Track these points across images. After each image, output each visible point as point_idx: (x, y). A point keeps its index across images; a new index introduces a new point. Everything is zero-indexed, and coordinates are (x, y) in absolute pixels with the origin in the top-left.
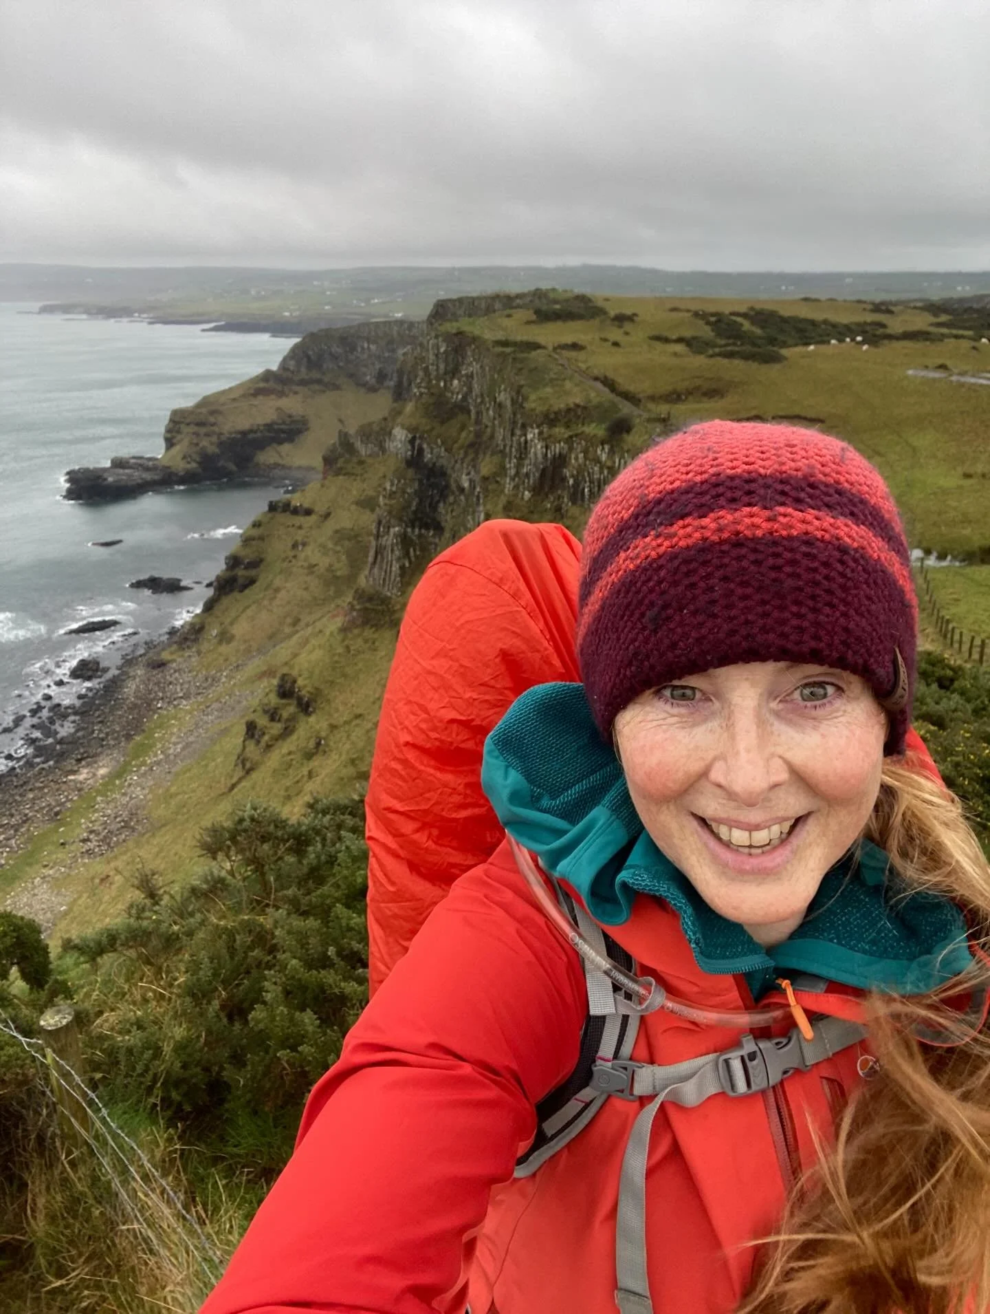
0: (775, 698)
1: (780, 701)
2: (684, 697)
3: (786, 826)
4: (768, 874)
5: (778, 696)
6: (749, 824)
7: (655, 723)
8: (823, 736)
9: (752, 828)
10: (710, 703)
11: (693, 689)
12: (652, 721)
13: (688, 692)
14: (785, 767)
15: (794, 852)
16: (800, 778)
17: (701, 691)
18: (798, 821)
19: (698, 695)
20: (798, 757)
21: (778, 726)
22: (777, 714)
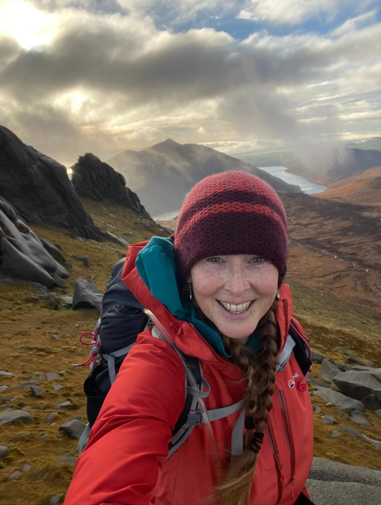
0: (246, 262)
1: (248, 263)
2: (216, 261)
3: (248, 303)
4: (241, 320)
5: (247, 261)
6: (236, 303)
7: (207, 270)
8: (261, 274)
9: (237, 304)
10: (225, 263)
11: (219, 258)
12: (206, 269)
13: (217, 260)
14: (249, 284)
15: (250, 313)
16: (253, 287)
17: (221, 259)
18: (253, 302)
19: (220, 260)
20: (253, 280)
21: (247, 271)
22: (247, 267)
